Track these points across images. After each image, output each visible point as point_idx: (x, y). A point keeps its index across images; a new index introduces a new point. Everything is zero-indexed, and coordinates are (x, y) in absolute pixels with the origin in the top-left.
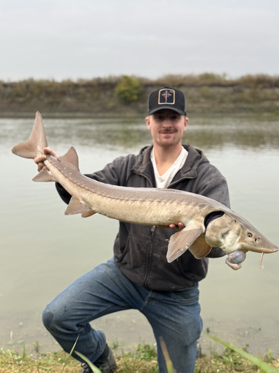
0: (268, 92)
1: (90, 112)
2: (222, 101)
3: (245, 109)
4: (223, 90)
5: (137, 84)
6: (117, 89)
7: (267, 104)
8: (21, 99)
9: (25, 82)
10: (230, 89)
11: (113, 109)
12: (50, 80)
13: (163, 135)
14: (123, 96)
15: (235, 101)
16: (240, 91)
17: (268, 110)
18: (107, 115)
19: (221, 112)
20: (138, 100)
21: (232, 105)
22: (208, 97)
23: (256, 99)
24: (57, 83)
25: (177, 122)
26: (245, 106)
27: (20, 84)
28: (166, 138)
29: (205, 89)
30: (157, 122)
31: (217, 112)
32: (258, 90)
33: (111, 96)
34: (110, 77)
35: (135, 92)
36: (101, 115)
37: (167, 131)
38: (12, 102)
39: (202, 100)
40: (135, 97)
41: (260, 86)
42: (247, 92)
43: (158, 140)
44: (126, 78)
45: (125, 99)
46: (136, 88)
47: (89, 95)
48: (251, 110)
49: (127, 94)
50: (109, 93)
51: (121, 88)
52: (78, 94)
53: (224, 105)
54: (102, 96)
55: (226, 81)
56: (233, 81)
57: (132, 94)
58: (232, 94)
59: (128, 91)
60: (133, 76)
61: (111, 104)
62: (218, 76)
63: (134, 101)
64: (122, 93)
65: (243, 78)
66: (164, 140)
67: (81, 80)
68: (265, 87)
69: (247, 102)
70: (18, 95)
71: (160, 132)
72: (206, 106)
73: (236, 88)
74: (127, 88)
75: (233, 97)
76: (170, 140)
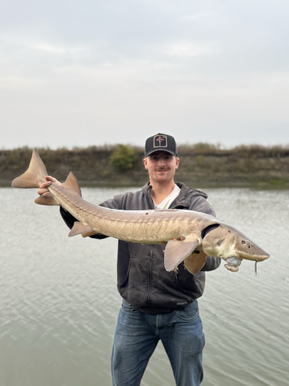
0: (263, 161)
1: (85, 179)
2: (217, 170)
3: (240, 178)
4: (217, 159)
5: (132, 153)
6: (112, 158)
7: (261, 174)
8: (15, 167)
9: (19, 149)
10: (225, 159)
11: (108, 177)
12: (46, 148)
13: (159, 173)
14: (118, 164)
15: (229, 171)
16: (235, 161)
17: (263, 179)
18: (101, 182)
19: (217, 181)
20: (133, 168)
21: (227, 175)
22: (203, 166)
23: (251, 168)
24: (52, 151)
25: (170, 161)
26: (240, 175)
27: (15, 152)
28: (161, 175)
29: (200, 158)
30: (153, 162)
31: (212, 181)
32: (252, 160)
33: (106, 164)
34: (105, 146)
35: (131, 160)
36: (95, 182)
37: (162, 169)
38: (6, 169)
39: (197, 169)
40: (130, 165)
41: (255, 156)
42: (242, 162)
43: (155, 177)
44: (121, 146)
45: (120, 166)
46: (131, 157)
47: (84, 163)
48: (246, 179)
49: (122, 162)
50: (104, 161)
51: (117, 156)
52: (73, 162)
53: (220, 174)
54: (97, 164)
55: (220, 150)
56: (227, 151)
57: (127, 162)
58: (226, 163)
59: (123, 159)
60: (128, 145)
61: (106, 172)
62: (213, 146)
63: (129, 169)
64: (117, 161)
65: (237, 148)
66: (160, 177)
67: (76, 148)
68: (259, 157)
69: (242, 171)
70: (12, 163)
71: (155, 170)
72: (200, 174)
73: (230, 157)
74: (122, 156)
75: (228, 166)
76: (164, 177)
